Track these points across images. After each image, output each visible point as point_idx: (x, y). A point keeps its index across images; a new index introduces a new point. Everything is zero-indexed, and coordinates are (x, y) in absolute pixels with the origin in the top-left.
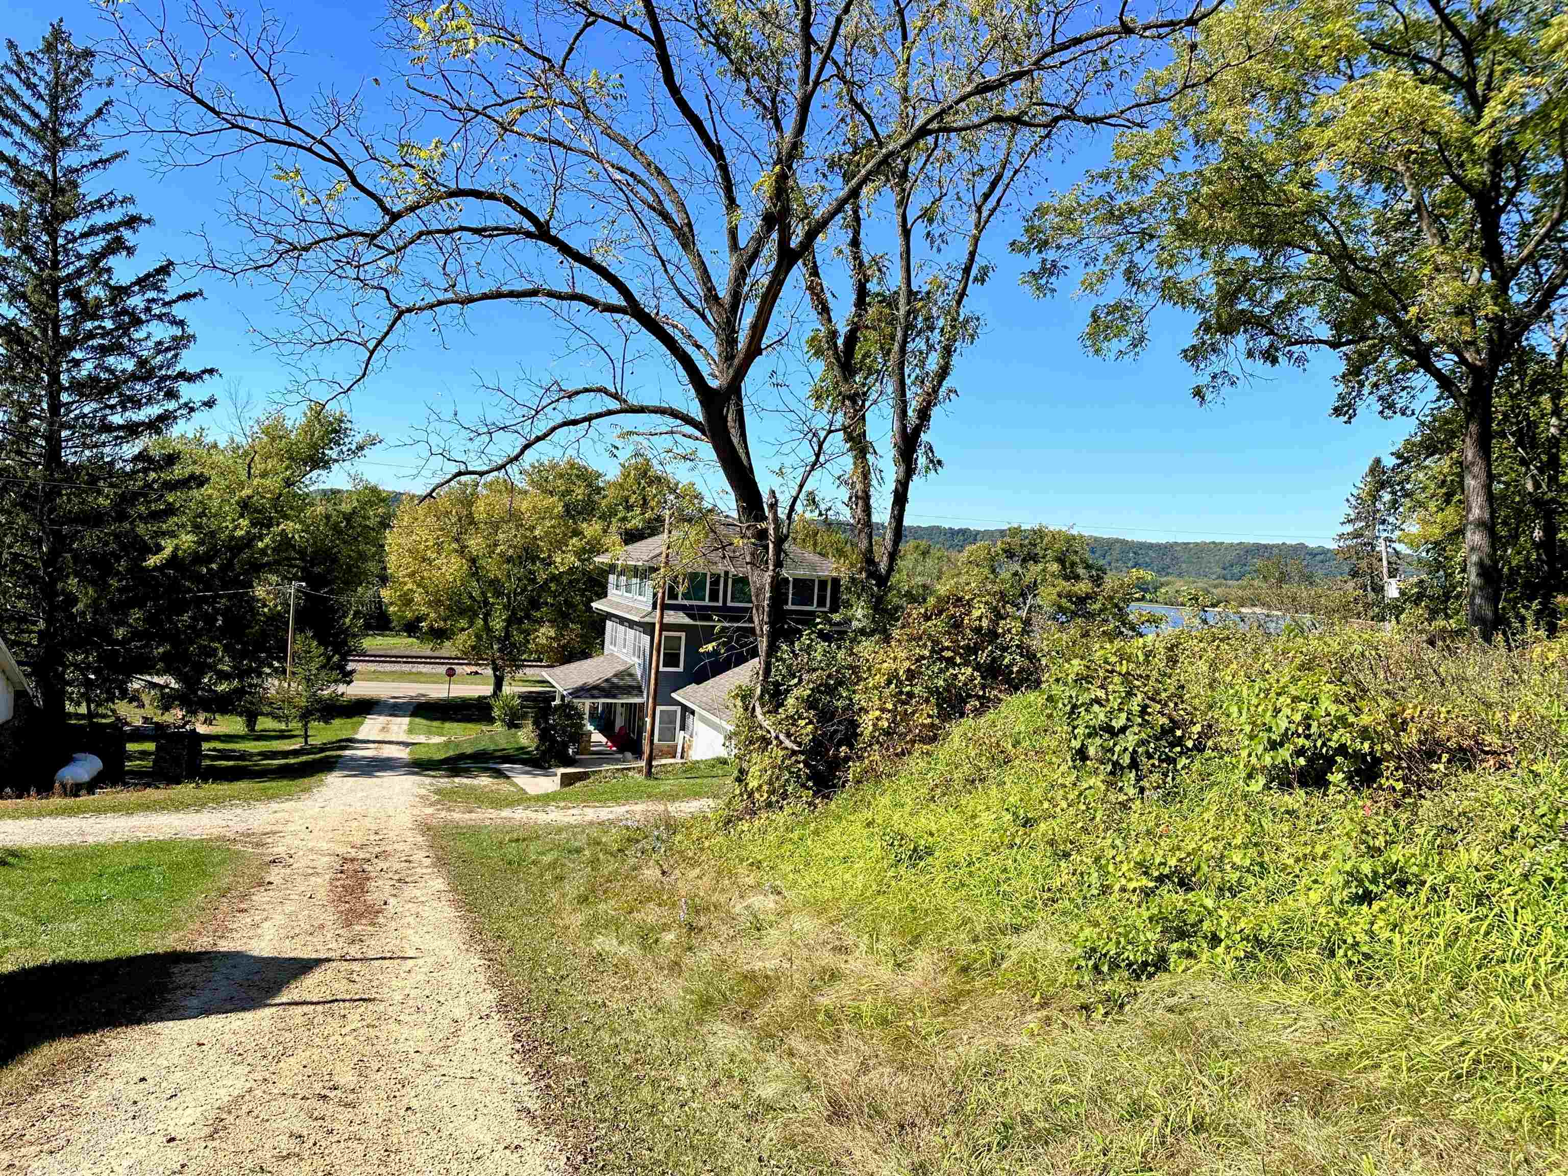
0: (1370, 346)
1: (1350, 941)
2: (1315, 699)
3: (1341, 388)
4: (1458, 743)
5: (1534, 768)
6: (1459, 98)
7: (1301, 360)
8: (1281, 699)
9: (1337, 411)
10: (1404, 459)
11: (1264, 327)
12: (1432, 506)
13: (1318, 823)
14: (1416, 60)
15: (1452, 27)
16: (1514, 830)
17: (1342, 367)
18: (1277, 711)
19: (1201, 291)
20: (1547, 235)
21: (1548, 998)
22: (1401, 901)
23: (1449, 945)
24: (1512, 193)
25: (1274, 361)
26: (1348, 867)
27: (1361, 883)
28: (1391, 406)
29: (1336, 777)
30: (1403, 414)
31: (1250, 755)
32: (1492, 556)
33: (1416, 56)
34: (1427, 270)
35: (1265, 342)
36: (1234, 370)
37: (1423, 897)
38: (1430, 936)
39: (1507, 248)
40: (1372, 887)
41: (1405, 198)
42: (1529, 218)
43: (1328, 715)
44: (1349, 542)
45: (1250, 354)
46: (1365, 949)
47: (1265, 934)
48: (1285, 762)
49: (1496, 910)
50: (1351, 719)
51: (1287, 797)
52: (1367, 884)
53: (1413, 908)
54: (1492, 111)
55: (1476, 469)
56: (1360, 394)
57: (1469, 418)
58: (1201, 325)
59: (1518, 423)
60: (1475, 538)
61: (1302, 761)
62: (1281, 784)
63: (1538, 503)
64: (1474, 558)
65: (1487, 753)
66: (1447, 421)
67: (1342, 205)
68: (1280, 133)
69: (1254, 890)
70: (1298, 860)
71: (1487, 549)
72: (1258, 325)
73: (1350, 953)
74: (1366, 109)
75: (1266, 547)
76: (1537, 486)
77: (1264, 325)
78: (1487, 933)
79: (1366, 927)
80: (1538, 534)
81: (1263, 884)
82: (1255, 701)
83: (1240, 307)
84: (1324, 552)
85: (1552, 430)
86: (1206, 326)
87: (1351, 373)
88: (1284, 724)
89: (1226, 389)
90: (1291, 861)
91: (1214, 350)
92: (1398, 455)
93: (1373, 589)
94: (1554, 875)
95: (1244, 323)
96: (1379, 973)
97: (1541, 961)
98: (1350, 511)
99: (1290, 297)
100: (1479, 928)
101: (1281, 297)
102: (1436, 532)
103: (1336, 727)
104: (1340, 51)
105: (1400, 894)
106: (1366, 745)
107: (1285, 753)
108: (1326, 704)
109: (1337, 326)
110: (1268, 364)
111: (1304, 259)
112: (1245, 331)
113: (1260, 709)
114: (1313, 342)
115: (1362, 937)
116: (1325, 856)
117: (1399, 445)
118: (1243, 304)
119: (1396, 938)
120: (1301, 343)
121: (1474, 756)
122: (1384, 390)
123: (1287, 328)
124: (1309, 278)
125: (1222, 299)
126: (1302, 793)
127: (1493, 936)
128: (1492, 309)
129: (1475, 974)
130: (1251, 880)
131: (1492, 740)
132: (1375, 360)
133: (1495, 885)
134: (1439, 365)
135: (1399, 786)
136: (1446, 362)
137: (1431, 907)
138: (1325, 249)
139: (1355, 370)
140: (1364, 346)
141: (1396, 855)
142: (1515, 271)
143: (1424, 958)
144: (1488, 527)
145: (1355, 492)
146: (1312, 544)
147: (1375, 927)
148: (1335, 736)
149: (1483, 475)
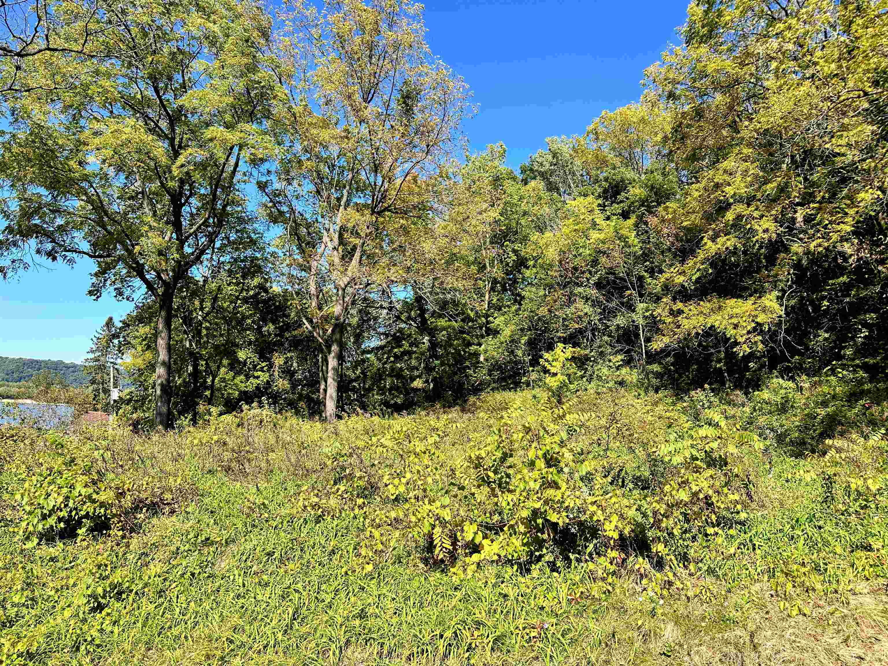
0: (112, 260)
1: (89, 639)
2: (72, 487)
3: (94, 280)
4: (151, 501)
5: (187, 510)
6: (166, 145)
7: (71, 261)
8: (51, 487)
9: (90, 293)
10: (126, 325)
11: (49, 237)
12: (139, 348)
13: (70, 563)
14: (146, 118)
15: (164, 107)
16: (178, 549)
17: (95, 269)
18: (48, 495)
19: (8, 207)
20: (203, 224)
21: (191, 643)
22: (119, 604)
23: (144, 626)
24: (188, 198)
25: (54, 259)
26: (89, 592)
27: (96, 599)
28: (121, 294)
29: (81, 531)
30: (128, 299)
31: (28, 524)
32: (168, 381)
33: (147, 116)
34: (146, 228)
35: (49, 246)
36: (27, 259)
37: (130, 599)
38: (134, 623)
39: (184, 223)
40: (103, 601)
41: (136, 184)
42: (194, 211)
43: (80, 495)
44: (91, 364)
45: (38, 252)
46: (97, 642)
47: (33, 649)
48: (52, 526)
49: (168, 598)
50: (94, 496)
51: (51, 549)
52: (100, 599)
53: (125, 608)
54: (181, 160)
55: (163, 335)
56: (104, 285)
57: (161, 307)
58: (7, 228)
59: (184, 313)
60: (161, 371)
61: (62, 525)
62: (47, 540)
63: (191, 354)
64: (159, 381)
65: (165, 504)
66: (150, 308)
67: (101, 178)
68: (68, 129)
69: (27, 618)
70: (57, 591)
71: (166, 377)
72: (46, 235)
73: (88, 647)
74: (119, 136)
75: (37, 361)
76: (191, 345)
77: (49, 235)
78: (164, 613)
79: (99, 628)
80: (190, 368)
81: (33, 612)
82: (33, 490)
83: (34, 222)
84: (74, 366)
85: (200, 318)
86: (9, 229)
87: (100, 273)
88: (52, 504)
89: (21, 271)
90: (53, 593)
91: (15, 245)
92: (123, 322)
93: (103, 391)
94: (195, 571)
95: (37, 233)
96: (105, 654)
97: (189, 622)
98: (93, 346)
99: (67, 223)
100: (159, 611)
101: (62, 223)
102: (140, 362)
103: (85, 503)
104: (107, 98)
105: (118, 600)
106: (102, 510)
107: (52, 521)
108: (79, 488)
109: (94, 245)
110: (50, 260)
111: (78, 204)
112: (37, 237)
113: (37, 494)
114: (80, 252)
115: (95, 634)
116: (74, 585)
117: (124, 317)
118: (36, 221)
119: (116, 630)
120: (73, 251)
121: (159, 506)
122: (118, 286)
123: (64, 241)
124: (80, 216)
125: (22, 216)
126: (61, 545)
127: (166, 615)
128: (176, 256)
129: (157, 640)
130: (25, 611)
131: (168, 496)
132: (114, 267)
133: (167, 583)
134: (148, 277)
135: (120, 533)
136: (151, 276)
137: (135, 605)
138: (89, 201)
139: (102, 272)
140: (109, 260)
141: (116, 578)
142: (187, 238)
143: (130, 639)
144: (167, 366)
145: (97, 336)
146: (67, 361)
147: (104, 625)
148: (85, 507)
149: (167, 338)
